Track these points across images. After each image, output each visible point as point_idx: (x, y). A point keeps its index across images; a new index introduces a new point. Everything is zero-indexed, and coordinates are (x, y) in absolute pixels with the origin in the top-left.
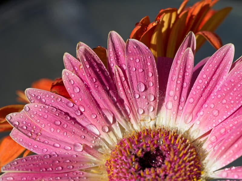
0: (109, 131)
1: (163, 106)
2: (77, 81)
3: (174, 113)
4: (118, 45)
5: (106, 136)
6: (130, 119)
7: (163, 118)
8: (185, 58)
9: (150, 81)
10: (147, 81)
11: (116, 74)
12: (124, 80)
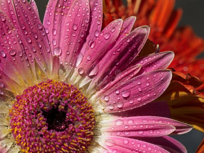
0: (81, 75)
1: (118, 117)
2: (115, 35)
3: (113, 129)
4: (162, 62)
5: (76, 73)
6: (99, 90)
7: (108, 119)
8: (165, 127)
9: (134, 100)
10: (133, 97)
11: (134, 68)
12: (131, 76)
